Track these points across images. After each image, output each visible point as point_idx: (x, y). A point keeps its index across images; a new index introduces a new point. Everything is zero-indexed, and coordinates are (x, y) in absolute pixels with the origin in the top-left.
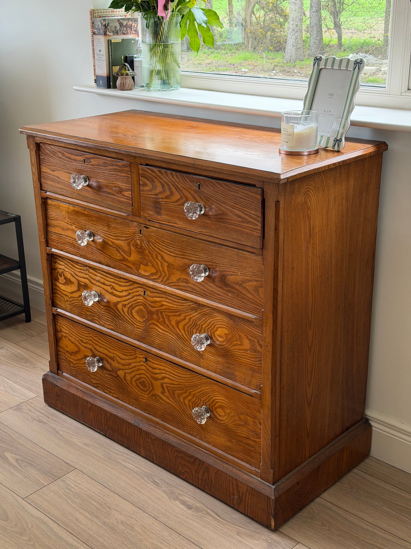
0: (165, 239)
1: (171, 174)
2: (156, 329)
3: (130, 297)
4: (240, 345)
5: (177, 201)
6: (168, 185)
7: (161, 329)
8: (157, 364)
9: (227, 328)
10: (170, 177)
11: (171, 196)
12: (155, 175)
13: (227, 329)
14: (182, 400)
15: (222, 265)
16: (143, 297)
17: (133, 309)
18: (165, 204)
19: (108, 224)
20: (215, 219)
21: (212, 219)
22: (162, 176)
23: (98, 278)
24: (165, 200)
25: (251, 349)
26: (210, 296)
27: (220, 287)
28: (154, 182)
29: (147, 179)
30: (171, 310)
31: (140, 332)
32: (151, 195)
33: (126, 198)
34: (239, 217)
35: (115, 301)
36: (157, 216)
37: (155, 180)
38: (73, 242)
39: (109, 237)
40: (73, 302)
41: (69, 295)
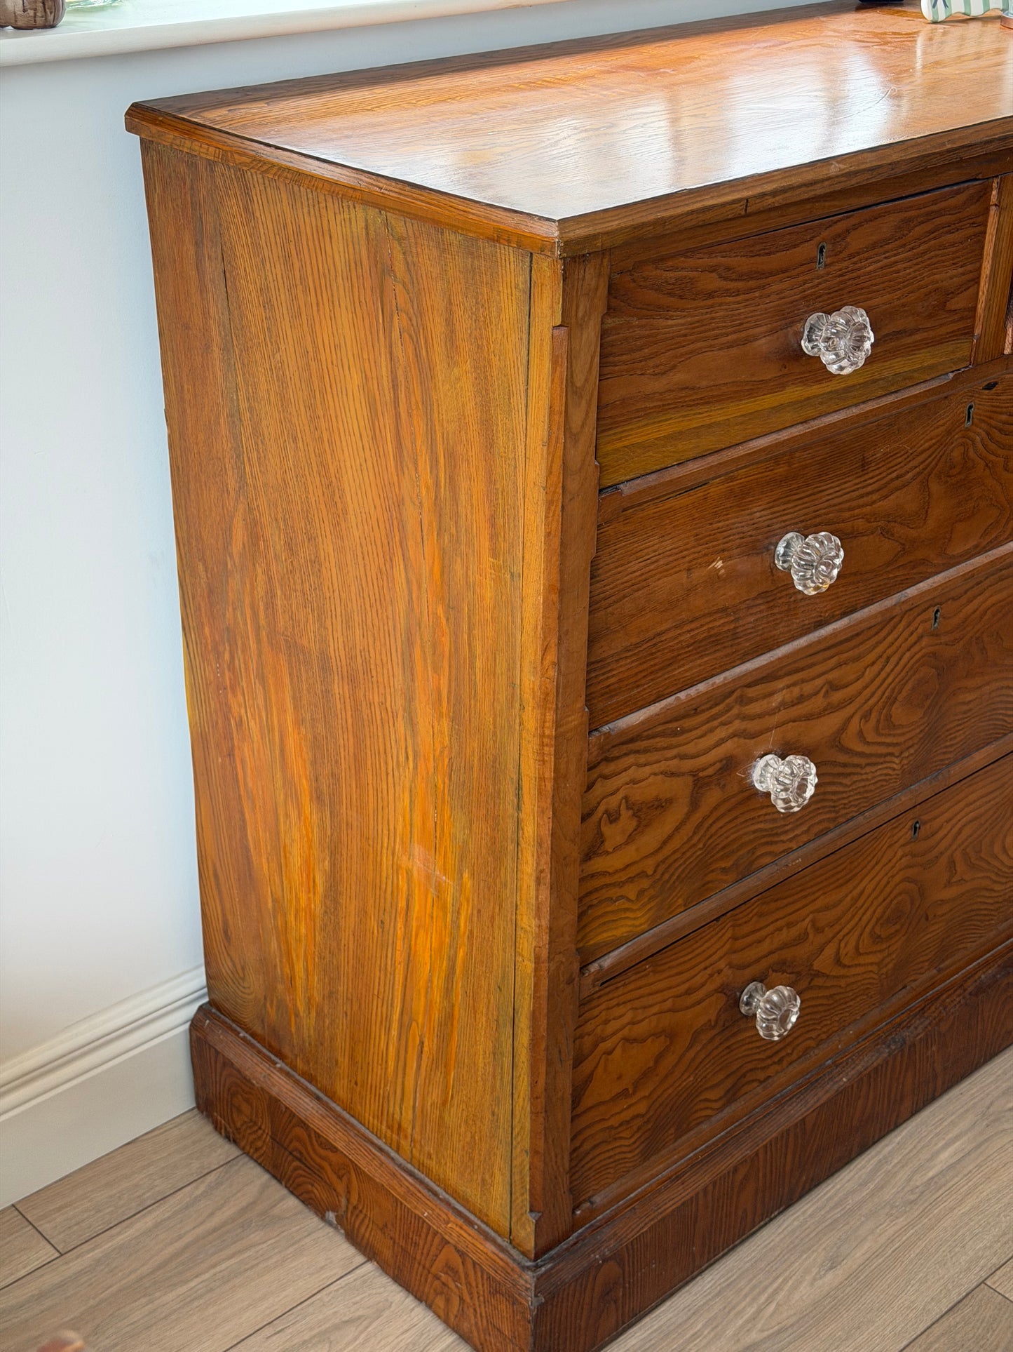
2: (959, 704)
3: (888, 669)
7: (974, 689)
8: (947, 810)
16: (932, 634)
17: (896, 700)
23: (776, 701)
31: (911, 758)
38: (713, 628)
39: (859, 507)
40: (667, 876)
41: (649, 866)
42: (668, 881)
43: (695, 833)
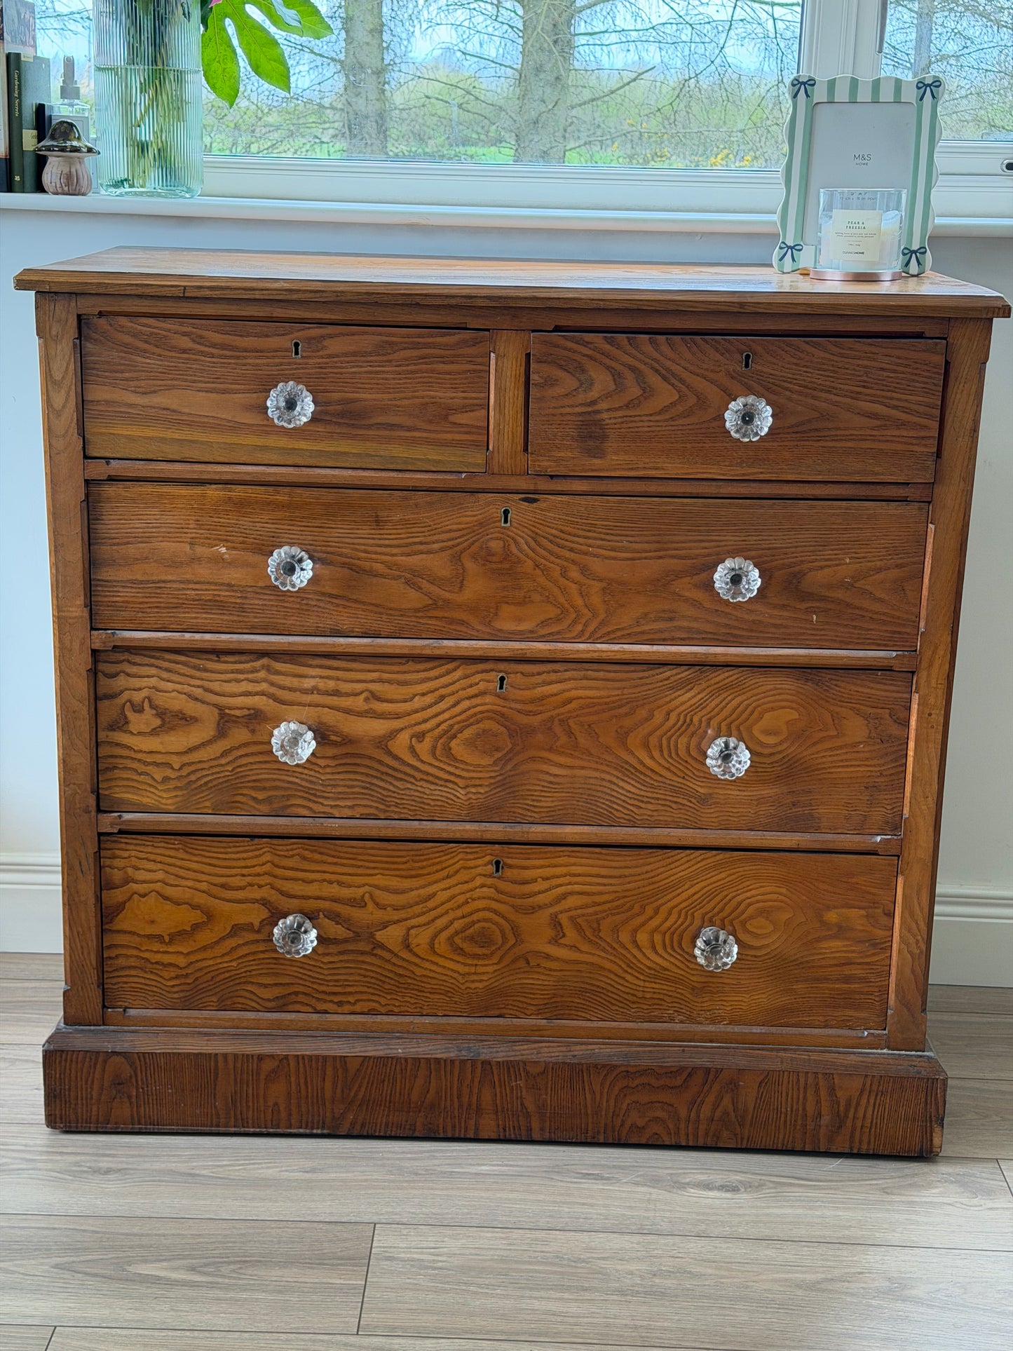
0: (597, 519)
1: (651, 341)
2: (542, 772)
3: (442, 706)
4: (837, 736)
5: (664, 410)
6: (635, 370)
7: (560, 766)
8: (542, 867)
9: (794, 705)
10: (648, 349)
11: (646, 398)
12: (590, 353)
13: (792, 708)
14: (625, 937)
15: (793, 550)
16: (498, 696)
17: (454, 736)
18: (622, 423)
19: (377, 516)
20: (794, 435)
21: (782, 435)
22: (615, 352)
23: (308, 683)
24: (621, 413)
25: (869, 737)
26: (749, 638)
27: (783, 607)
28: (583, 371)
29: (561, 367)
30: (600, 707)
31: (480, 796)
32: (571, 406)
33: (462, 429)
34: (875, 416)
35: (382, 732)
36: (588, 461)
37: (589, 365)
38: (219, 595)
39: (376, 553)
40: (193, 778)
41: (176, 762)
42: (195, 782)
43: (222, 755)
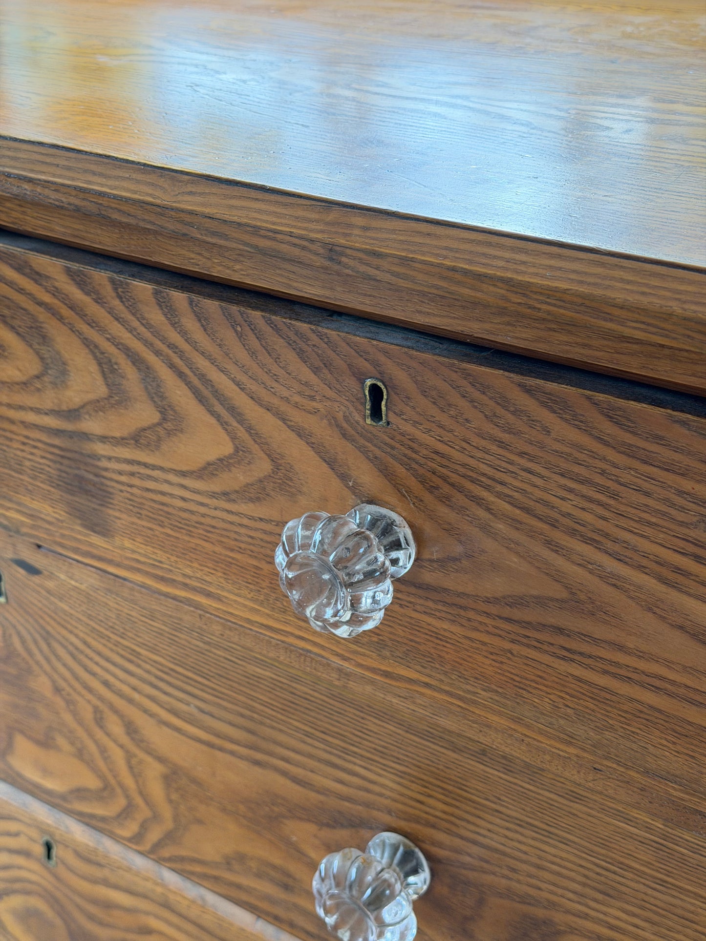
0: (142, 645)
5: (208, 471)
6: (137, 361)
10: (156, 316)
11: (169, 433)
12: (47, 298)
18: (132, 474)
20: (503, 625)
21: (471, 614)
22: (93, 309)
24: (125, 453)
28: (45, 339)
32: (37, 411)
36: (86, 535)
37: (53, 328)
